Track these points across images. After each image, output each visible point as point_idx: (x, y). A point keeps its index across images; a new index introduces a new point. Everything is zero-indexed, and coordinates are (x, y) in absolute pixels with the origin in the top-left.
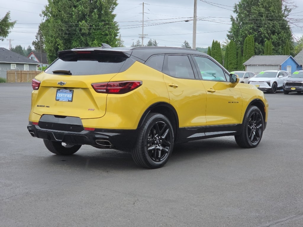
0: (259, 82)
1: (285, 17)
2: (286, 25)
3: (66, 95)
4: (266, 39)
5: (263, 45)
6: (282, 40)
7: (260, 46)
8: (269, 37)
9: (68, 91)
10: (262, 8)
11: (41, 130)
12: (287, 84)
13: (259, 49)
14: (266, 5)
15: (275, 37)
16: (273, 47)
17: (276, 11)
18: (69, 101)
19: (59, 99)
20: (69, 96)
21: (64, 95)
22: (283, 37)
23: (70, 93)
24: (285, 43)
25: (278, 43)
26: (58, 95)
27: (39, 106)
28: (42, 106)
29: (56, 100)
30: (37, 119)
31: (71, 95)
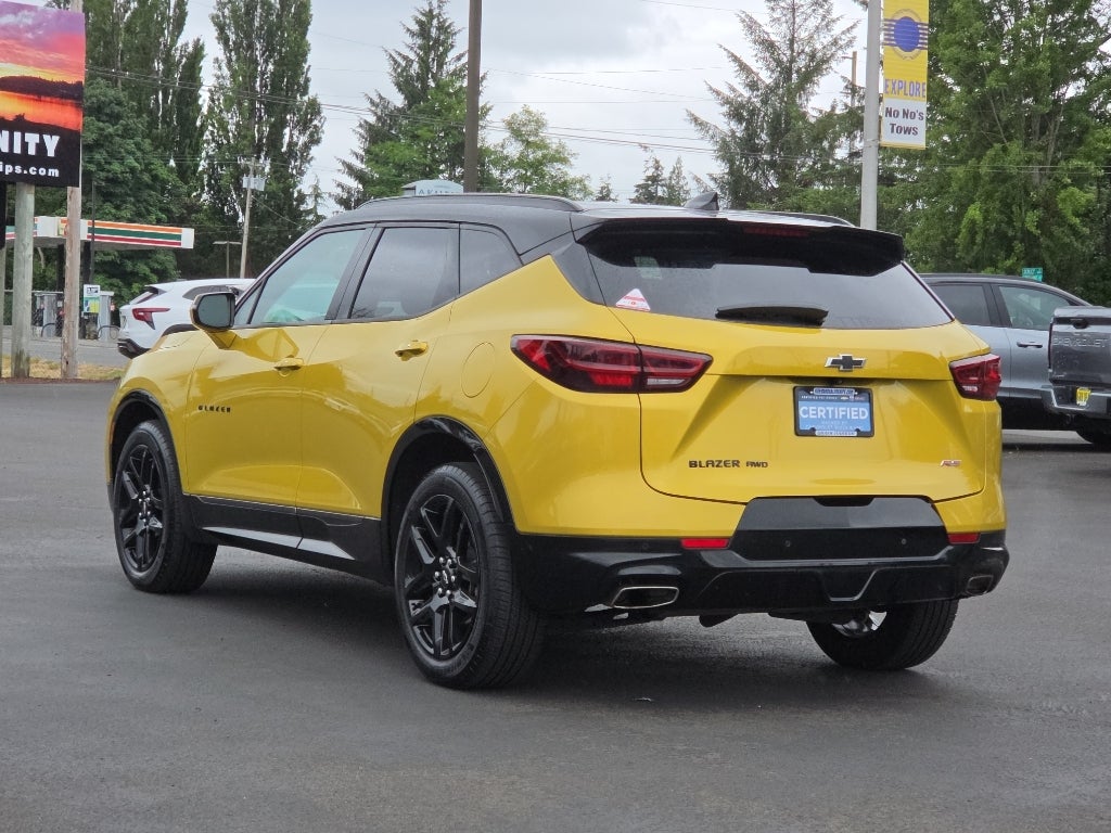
3: (840, 410)
9: (848, 392)
11: (749, 568)
18: (861, 434)
19: (813, 429)
20: (858, 412)
21: (833, 412)
23: (855, 401)
26: (805, 412)
27: (704, 464)
28: (722, 464)
29: (799, 432)
30: (725, 523)
31: (864, 410)
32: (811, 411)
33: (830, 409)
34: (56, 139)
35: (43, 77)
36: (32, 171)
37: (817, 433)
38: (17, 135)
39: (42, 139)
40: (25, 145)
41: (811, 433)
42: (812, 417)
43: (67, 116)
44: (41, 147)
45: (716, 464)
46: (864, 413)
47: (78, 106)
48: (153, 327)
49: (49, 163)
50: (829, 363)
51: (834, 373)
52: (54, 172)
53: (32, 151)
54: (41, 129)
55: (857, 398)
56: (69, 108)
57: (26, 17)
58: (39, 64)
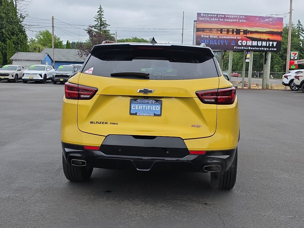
0: (33, 74)
1: (21, 22)
2: (22, 29)
3: (148, 107)
4: (7, 39)
5: (5, 43)
6: (20, 40)
7: (3, 44)
8: (9, 37)
9: (152, 101)
10: (3, 13)
11: (105, 157)
12: (56, 76)
13: (2, 47)
14: (6, 12)
15: (14, 38)
16: (14, 46)
17: (14, 17)
18: (155, 115)
22: (21, 38)
23: (154, 104)
24: (22, 43)
25: (17, 43)
26: (134, 107)
27: (95, 123)
28: (101, 123)
29: (131, 114)
30: (97, 142)
31: (159, 107)
32: (136, 107)
33: (144, 106)
34: (276, 43)
35: (274, 31)
36: (271, 49)
37: (137, 114)
38: (268, 42)
39: (273, 43)
40: (269, 44)
41: (136, 114)
42: (136, 109)
43: (279, 38)
44: (273, 44)
45: (99, 123)
46: (158, 108)
47: (281, 36)
48: (288, 79)
49: (274, 48)
50: (138, 91)
51: (142, 94)
52: (275, 49)
53: (271, 45)
54: (273, 41)
55: (156, 103)
56: (279, 36)
57: (270, 19)
58: (273, 28)
